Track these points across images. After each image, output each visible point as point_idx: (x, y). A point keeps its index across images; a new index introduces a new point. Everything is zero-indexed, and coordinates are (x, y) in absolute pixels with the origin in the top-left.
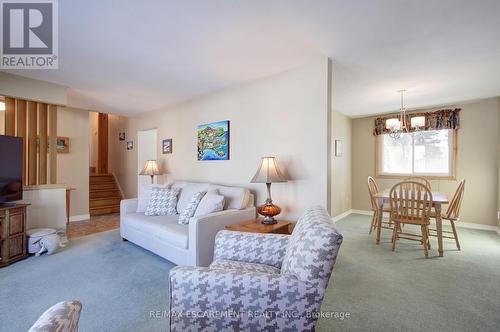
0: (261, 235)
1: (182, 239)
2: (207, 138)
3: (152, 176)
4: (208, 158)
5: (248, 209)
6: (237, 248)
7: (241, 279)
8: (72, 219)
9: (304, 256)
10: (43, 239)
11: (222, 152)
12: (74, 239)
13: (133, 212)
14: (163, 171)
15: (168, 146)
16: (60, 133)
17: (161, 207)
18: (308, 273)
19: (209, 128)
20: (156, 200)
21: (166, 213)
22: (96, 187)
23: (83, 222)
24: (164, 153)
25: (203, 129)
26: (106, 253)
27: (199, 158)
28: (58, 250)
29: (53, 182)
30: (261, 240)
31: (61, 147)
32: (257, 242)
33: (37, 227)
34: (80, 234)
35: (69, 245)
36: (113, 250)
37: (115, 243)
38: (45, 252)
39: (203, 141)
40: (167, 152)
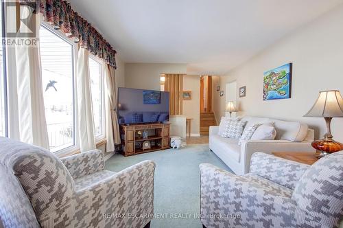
0: (296, 163)
1: (236, 155)
2: (271, 82)
3: (231, 112)
4: (271, 98)
5: (304, 143)
6: (269, 169)
7: (241, 184)
8: (192, 135)
9: (305, 184)
10: (176, 141)
11: (284, 92)
12: (189, 145)
13: (216, 134)
14: (239, 109)
15: (243, 91)
16: (185, 89)
17: (231, 132)
18: (308, 202)
19: (273, 73)
20: (229, 128)
21: (234, 137)
22: (204, 119)
23: (196, 138)
24: (240, 96)
25: (268, 74)
26: (200, 154)
27: (264, 98)
28: (181, 148)
29: (181, 114)
30: (294, 168)
31: (188, 97)
32: (289, 168)
33: (175, 135)
34: (193, 143)
35: (185, 147)
36: (203, 154)
37: (206, 151)
38: (176, 148)
39: (267, 84)
40: (242, 96)
